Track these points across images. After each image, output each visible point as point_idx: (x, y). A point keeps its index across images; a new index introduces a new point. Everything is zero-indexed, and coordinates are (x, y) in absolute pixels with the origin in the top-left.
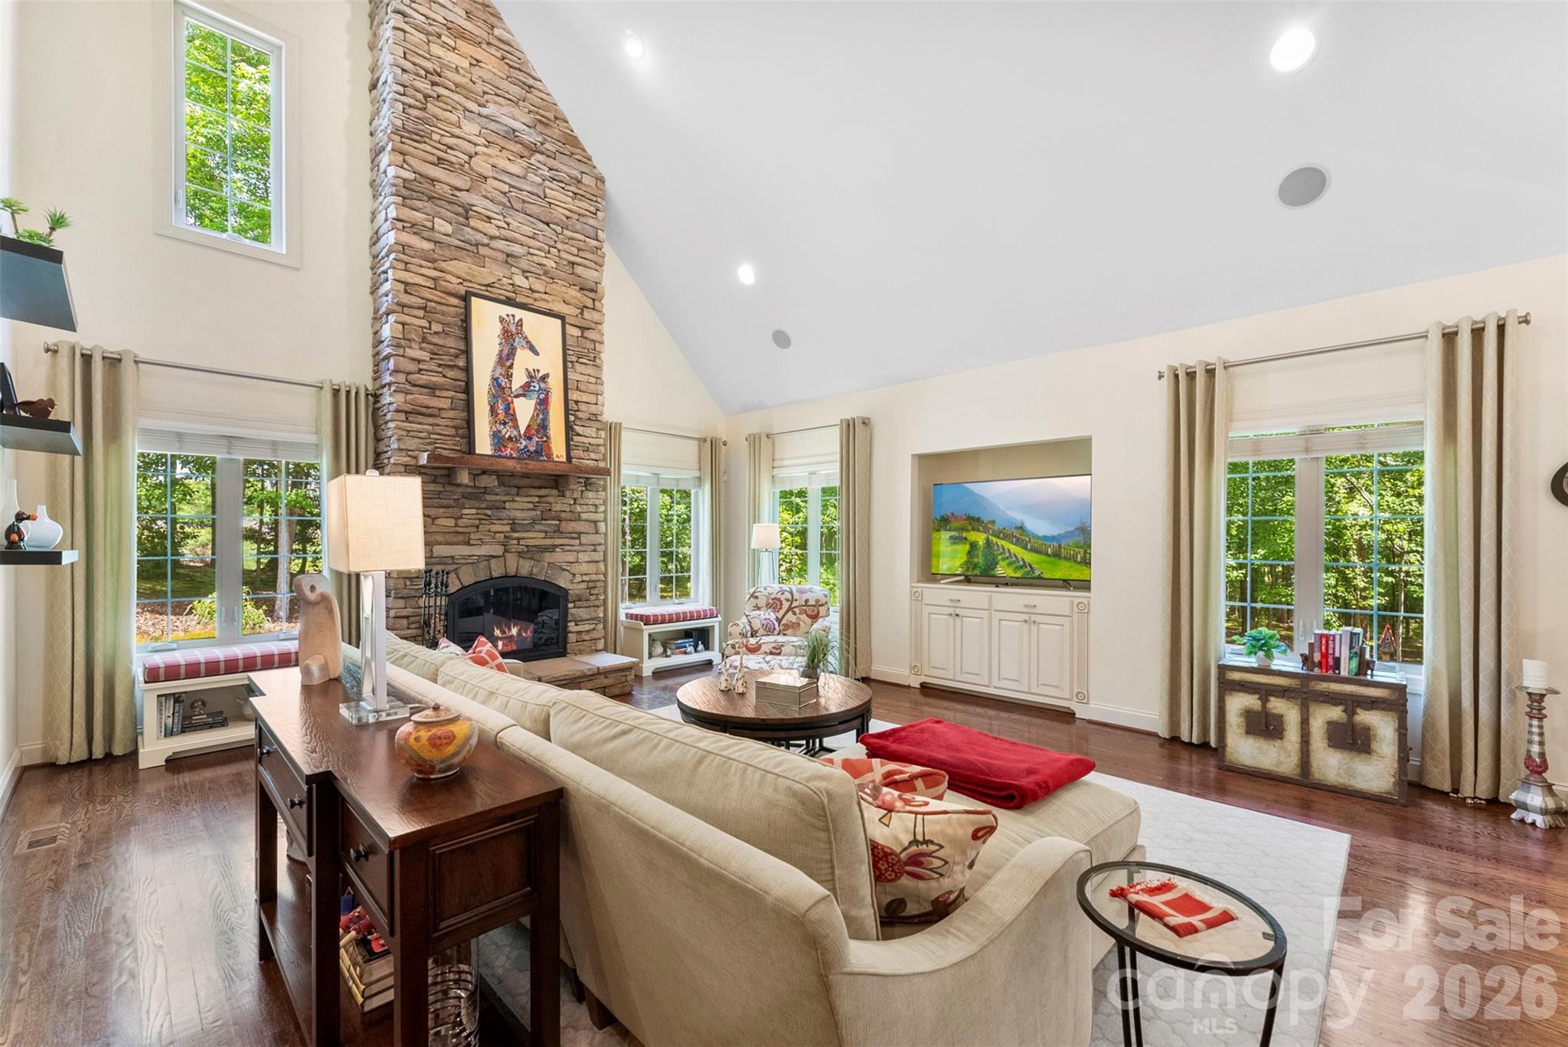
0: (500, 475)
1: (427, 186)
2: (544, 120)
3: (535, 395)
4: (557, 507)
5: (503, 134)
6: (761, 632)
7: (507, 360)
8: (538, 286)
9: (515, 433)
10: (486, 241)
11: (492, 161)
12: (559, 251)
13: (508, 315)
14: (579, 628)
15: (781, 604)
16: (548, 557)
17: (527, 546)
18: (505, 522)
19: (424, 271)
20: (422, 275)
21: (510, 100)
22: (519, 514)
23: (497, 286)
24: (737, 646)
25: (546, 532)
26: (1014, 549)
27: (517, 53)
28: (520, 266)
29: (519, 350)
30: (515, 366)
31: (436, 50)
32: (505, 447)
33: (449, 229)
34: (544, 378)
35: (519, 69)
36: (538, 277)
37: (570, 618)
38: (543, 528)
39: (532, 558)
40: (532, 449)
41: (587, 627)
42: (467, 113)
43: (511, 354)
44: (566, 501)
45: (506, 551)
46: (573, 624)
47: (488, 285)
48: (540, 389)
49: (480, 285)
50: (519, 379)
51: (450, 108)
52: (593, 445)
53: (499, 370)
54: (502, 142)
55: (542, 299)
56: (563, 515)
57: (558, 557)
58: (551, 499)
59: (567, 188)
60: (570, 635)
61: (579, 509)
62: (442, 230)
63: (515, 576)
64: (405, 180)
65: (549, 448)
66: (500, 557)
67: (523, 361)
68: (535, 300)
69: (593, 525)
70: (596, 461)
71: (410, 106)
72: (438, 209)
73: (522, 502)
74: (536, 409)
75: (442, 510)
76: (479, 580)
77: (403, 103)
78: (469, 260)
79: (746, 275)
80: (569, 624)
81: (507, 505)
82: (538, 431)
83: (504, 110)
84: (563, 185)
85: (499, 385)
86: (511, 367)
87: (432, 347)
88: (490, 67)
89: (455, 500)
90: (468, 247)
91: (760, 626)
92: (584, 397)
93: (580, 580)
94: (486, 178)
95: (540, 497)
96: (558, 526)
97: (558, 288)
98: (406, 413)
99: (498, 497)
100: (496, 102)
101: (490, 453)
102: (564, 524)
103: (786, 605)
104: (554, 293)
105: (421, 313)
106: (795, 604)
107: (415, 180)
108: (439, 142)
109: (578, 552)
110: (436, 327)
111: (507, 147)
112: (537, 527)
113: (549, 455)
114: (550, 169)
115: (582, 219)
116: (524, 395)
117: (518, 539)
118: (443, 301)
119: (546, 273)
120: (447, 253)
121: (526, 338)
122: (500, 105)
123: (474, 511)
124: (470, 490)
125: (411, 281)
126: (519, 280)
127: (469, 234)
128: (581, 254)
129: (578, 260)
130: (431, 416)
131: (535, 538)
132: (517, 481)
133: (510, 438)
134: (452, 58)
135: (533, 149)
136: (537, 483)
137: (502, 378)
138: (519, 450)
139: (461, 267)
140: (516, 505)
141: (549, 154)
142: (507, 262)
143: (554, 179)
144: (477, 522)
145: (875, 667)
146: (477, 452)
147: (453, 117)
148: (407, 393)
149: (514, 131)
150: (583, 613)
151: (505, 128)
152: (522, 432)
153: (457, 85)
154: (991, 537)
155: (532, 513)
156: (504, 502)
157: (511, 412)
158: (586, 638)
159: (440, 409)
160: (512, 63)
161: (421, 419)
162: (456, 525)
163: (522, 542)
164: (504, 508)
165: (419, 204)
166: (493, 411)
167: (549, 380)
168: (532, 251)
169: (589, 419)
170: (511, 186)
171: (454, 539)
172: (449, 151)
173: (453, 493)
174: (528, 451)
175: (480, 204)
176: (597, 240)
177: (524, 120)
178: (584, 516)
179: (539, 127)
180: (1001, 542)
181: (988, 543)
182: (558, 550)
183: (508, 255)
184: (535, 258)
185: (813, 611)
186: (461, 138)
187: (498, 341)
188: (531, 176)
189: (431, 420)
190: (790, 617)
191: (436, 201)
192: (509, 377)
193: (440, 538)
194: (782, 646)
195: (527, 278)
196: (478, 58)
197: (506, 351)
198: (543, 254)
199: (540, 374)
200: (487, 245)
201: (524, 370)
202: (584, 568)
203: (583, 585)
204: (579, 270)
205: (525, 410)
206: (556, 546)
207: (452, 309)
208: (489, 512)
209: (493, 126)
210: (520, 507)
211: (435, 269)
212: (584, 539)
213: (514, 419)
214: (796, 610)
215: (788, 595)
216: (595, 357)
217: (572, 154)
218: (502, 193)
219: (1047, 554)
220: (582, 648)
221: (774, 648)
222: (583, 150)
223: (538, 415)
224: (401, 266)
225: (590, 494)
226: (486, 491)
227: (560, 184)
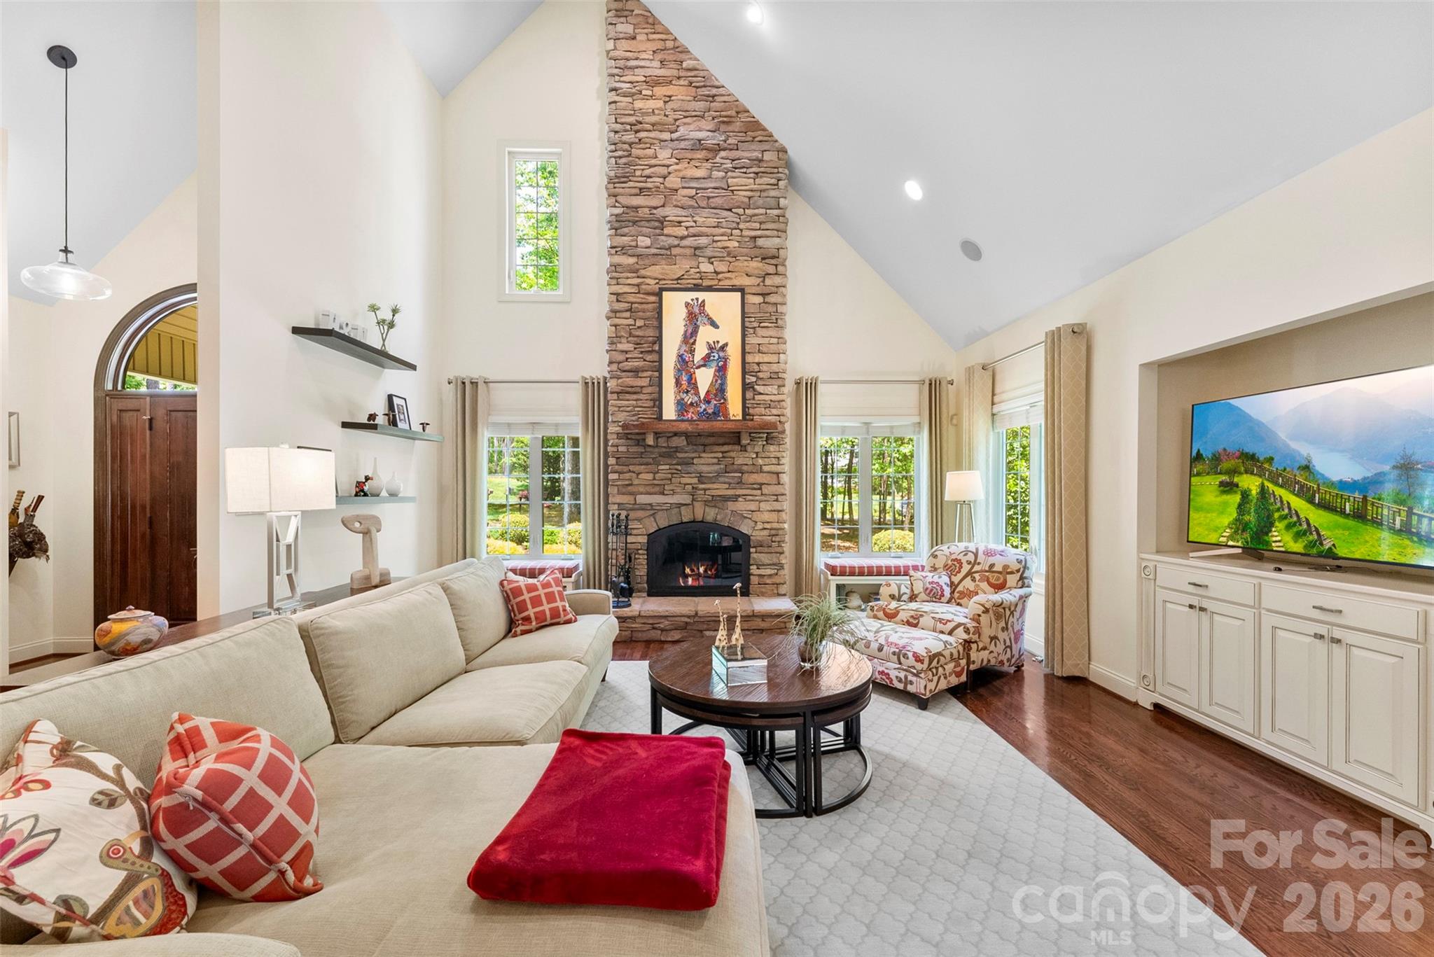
0: (686, 435)
1: (632, 214)
2: (725, 119)
3: (714, 364)
4: (739, 461)
5: (690, 147)
6: (923, 596)
7: (691, 338)
8: (722, 267)
9: (696, 399)
10: (676, 242)
11: (681, 174)
12: (741, 230)
13: (692, 300)
14: (761, 572)
15: (961, 567)
16: (731, 506)
17: (713, 496)
18: (693, 475)
19: (629, 281)
20: (629, 285)
21: (696, 116)
22: (705, 468)
23: (685, 277)
24: (876, 608)
25: (730, 484)
26: (1297, 503)
27: (702, 74)
28: (706, 254)
29: (701, 327)
30: (697, 342)
31: (639, 104)
32: (687, 411)
33: (647, 242)
34: (723, 348)
35: (705, 86)
36: (721, 259)
37: (752, 562)
38: (727, 480)
39: (715, 506)
40: (710, 411)
41: (769, 572)
42: (662, 143)
43: (695, 332)
44: (747, 455)
45: (693, 500)
46: (755, 567)
47: (679, 279)
48: (719, 357)
49: (672, 280)
50: (701, 351)
51: (648, 145)
52: (774, 401)
53: (684, 348)
54: (689, 155)
55: (726, 278)
56: (745, 468)
57: (741, 506)
58: (732, 454)
59: (748, 171)
60: (752, 577)
61: (760, 461)
62: (643, 244)
63: (702, 522)
64: (616, 215)
65: (726, 409)
66: (689, 504)
67: (706, 335)
68: (720, 280)
69: (775, 476)
70: (779, 416)
71: (620, 157)
72: (640, 229)
73: (708, 457)
74: (715, 375)
75: (643, 467)
76: (672, 523)
77: (615, 157)
78: (664, 262)
79: (914, 190)
80: (751, 567)
81: (695, 461)
82: (716, 395)
83: (692, 127)
84: (744, 170)
85: (684, 360)
86: (694, 343)
87: (635, 339)
88: (679, 97)
89: (653, 459)
90: (663, 252)
91: (922, 590)
92: (766, 358)
93: (761, 527)
94: (677, 190)
95: (723, 452)
96: (741, 478)
97: (741, 264)
98: (618, 393)
99: (686, 455)
100: (685, 124)
101: (674, 418)
102: (746, 476)
103: (966, 568)
104: (736, 270)
105: (628, 314)
106: (977, 568)
107: (623, 213)
108: (641, 176)
109: (760, 502)
110: (640, 323)
111: (695, 157)
112: (722, 479)
113: (726, 415)
114: (733, 160)
115: (764, 194)
116: (704, 366)
117: (705, 490)
118: (644, 301)
119: (729, 254)
120: (647, 262)
121: (708, 315)
122: (689, 124)
123: (667, 467)
124: (664, 450)
125: (621, 291)
126: (706, 267)
127: (663, 241)
128: (763, 226)
129: (759, 233)
130: (635, 393)
131: (720, 489)
132: (703, 440)
133: (692, 404)
134: (651, 104)
135: (717, 149)
136: (721, 441)
137: (686, 354)
138: (699, 413)
139: (655, 271)
140: (702, 461)
141: (731, 147)
142: (695, 255)
143: (736, 168)
144: (670, 476)
145: (1094, 666)
146: (664, 418)
147: (650, 152)
148: (618, 378)
149: (700, 141)
150: (764, 558)
151: (692, 142)
152: (702, 398)
153: (653, 125)
154: (1266, 483)
155: (717, 467)
156: (693, 459)
157: (693, 381)
158: (768, 581)
159: (642, 387)
160: (698, 84)
161: (628, 397)
162: (654, 479)
163: (707, 492)
164: (693, 464)
165: (626, 230)
166: (678, 383)
167: (728, 349)
168: (716, 238)
169: (771, 378)
170: (697, 189)
171: (652, 490)
172: (648, 180)
173: (652, 453)
174: (707, 413)
175: (671, 212)
176: (780, 208)
177: (708, 128)
178: (766, 468)
179: (723, 128)
180: (1280, 492)
181: (1263, 491)
182: (740, 499)
183: (696, 249)
184: (719, 244)
185: (998, 579)
186: (656, 166)
187: (684, 323)
188: (716, 174)
189: (635, 397)
190: (968, 584)
191: (639, 224)
192: (692, 351)
193: (641, 489)
194: (922, 616)
195: (712, 263)
196: (669, 94)
197: (690, 331)
198: (726, 238)
199: (720, 345)
200: (678, 246)
201: (705, 343)
202: (766, 517)
203: (766, 533)
204: (760, 242)
205: (705, 378)
206: (739, 496)
207: (650, 305)
208: (679, 467)
209: (683, 145)
210: (706, 462)
211: (638, 277)
212: (766, 490)
213: (696, 388)
214: (977, 576)
215: (971, 557)
216: (777, 319)
217: (754, 138)
218: (689, 197)
219: (1342, 513)
220: (764, 590)
221: (912, 617)
222: (765, 130)
223: (716, 381)
224: (614, 282)
225: (772, 448)
226: (677, 450)
227: (742, 170)
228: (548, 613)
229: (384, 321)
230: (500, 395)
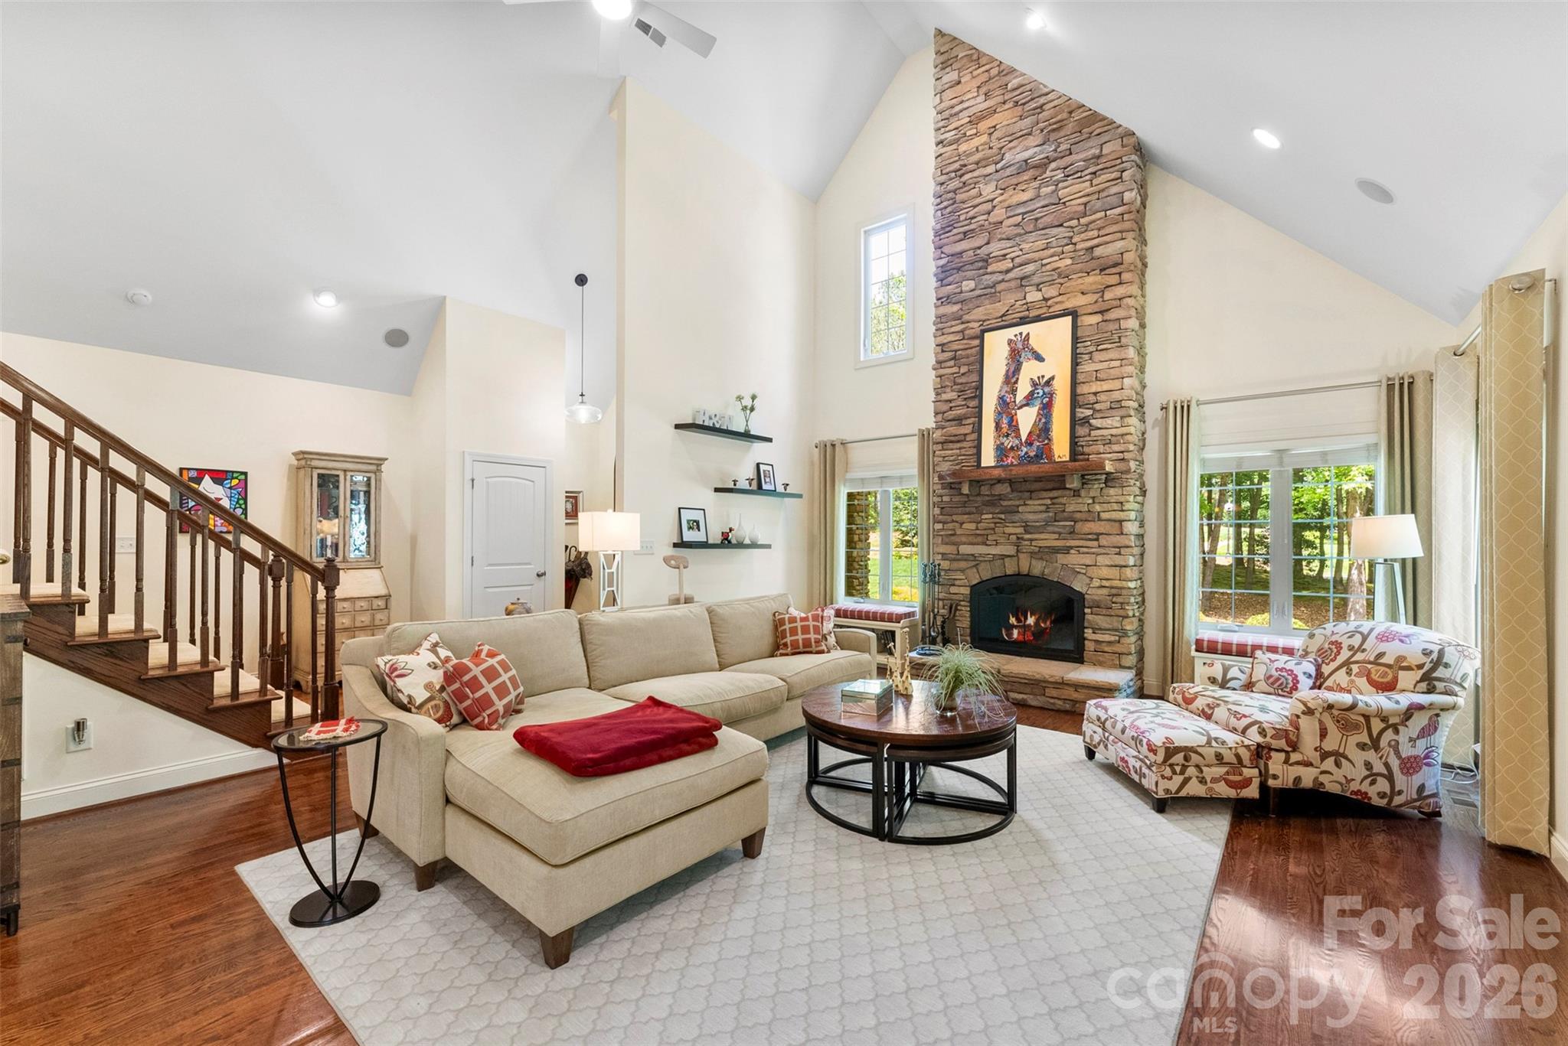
0: (1011, 482)
1: (957, 260)
2: (1055, 126)
3: (1038, 403)
4: (1070, 508)
5: (1015, 172)
6: (1262, 685)
7: (1013, 377)
8: (1050, 291)
9: (1017, 442)
10: (1000, 277)
11: (1006, 204)
12: (1075, 244)
13: (1016, 336)
14: (1099, 637)
15: (1338, 653)
16: (1062, 559)
17: (1040, 547)
18: (1018, 524)
19: (953, 329)
20: (953, 333)
21: (1021, 137)
22: (1031, 517)
23: (1010, 312)
24: (1177, 690)
25: (1060, 534)
27: (1028, 87)
28: (1032, 282)
29: (1024, 364)
30: (1019, 381)
31: (963, 148)
32: (1006, 456)
33: (972, 284)
34: (1048, 383)
35: (1032, 99)
36: (1051, 283)
37: (1086, 624)
38: (1056, 530)
39: (1042, 559)
40: (1032, 454)
41: (1107, 638)
42: (987, 178)
43: (1017, 370)
44: (1080, 500)
45: (1018, 551)
46: (1090, 631)
47: (1003, 315)
48: (1044, 393)
49: (996, 318)
50: (1023, 389)
51: (973, 186)
52: (1116, 436)
53: (1006, 388)
54: (1014, 181)
55: (1057, 303)
56: (1078, 516)
57: (1073, 559)
58: (1063, 500)
59: (1083, 174)
60: (1086, 642)
61: (1098, 508)
62: (968, 289)
63: (1028, 575)
64: (942, 267)
65: (1050, 450)
66: (1013, 556)
67: (1030, 370)
68: (1049, 307)
69: (1117, 525)
70: (1122, 452)
71: (946, 208)
72: (964, 274)
73: (1035, 504)
74: (1039, 414)
75: (966, 516)
76: (995, 576)
77: (941, 209)
78: (987, 302)
79: (1267, 139)
80: (1086, 631)
81: (1020, 509)
82: (1039, 436)
83: (1018, 149)
84: (1079, 174)
85: (1004, 402)
86: (1016, 382)
87: (959, 387)
88: (1005, 123)
89: (976, 507)
90: (989, 290)
91: (1262, 677)
92: (1106, 386)
93: (1097, 584)
94: (1001, 223)
95: (1051, 499)
96: (1073, 526)
97: (1075, 283)
98: (942, 443)
99: (1010, 503)
100: (1010, 149)
102: (1079, 525)
103: (1345, 654)
104: (1069, 290)
105: (952, 363)
106: (1359, 656)
107: (948, 262)
108: (966, 219)
109: (1098, 555)
110: (964, 369)
111: (1021, 180)
112: (1050, 529)
113: (1050, 457)
114: (1065, 168)
115: (1102, 195)
116: (1027, 405)
117: (1031, 540)
118: (967, 346)
119: (1060, 275)
120: (971, 306)
121: (1032, 349)
122: (1014, 147)
123: (990, 516)
124: (987, 498)
125: (945, 341)
126: (1033, 296)
127: (986, 280)
128: (1102, 232)
129: (1096, 242)
130: (958, 441)
131: (1048, 540)
132: (1028, 486)
133: (1012, 448)
134: (976, 142)
135: (1043, 165)
136: (1050, 485)
137: (1007, 395)
138: (1020, 457)
139: (978, 313)
140: (1028, 509)
141: (1062, 154)
142: (1022, 286)
143: (1068, 176)
144: (992, 525)
146: (982, 465)
147: (974, 192)
148: (943, 429)
149: (1026, 161)
150: (1101, 621)
151: (1018, 165)
152: (1023, 440)
153: (977, 164)
155: (1044, 515)
156: (1018, 506)
157: (1014, 423)
158: (1106, 649)
159: (965, 435)
160: (1023, 101)
161: (951, 446)
162: (977, 529)
163: (1034, 543)
164: (1018, 512)
165: (950, 279)
166: (998, 427)
167: (1055, 382)
168: (1044, 262)
169: (1111, 408)
170: (1023, 214)
171: (975, 540)
172: (973, 221)
173: (976, 502)
174: (1029, 457)
175: (995, 248)
176: (1124, 205)
177: (1035, 144)
178: (1104, 516)
179: (1053, 136)
182: (1072, 551)
183: (1022, 279)
184: (1048, 266)
185: (1385, 674)
186: (978, 205)
187: (1005, 362)
188: (1045, 190)
189: (958, 445)
190: (1341, 677)
191: (963, 269)
192: (1014, 391)
193: (964, 539)
194: (1218, 705)
195: (1041, 290)
196: (994, 124)
197: (1012, 369)
198: (1057, 258)
199: (1045, 379)
200: (1003, 281)
201: (1028, 380)
202: (1105, 572)
203: (1105, 591)
204: (1098, 252)
205: (1027, 418)
206: (1071, 548)
207: (974, 350)
208: (1003, 516)
209: (1008, 172)
210: (1033, 510)
211: (962, 323)
212: (1103, 541)
213: (1017, 430)
214: (1355, 668)
215: (1357, 641)
216: (1120, 337)
217: (1091, 133)
218: (1015, 226)
220: (1101, 659)
221: (1208, 705)
222: (1104, 118)
223: (1040, 419)
224: (940, 333)
225: (1112, 491)
226: (1001, 498)
227: (1076, 176)
228: (801, 642)
229: (746, 407)
230: (857, 454)
